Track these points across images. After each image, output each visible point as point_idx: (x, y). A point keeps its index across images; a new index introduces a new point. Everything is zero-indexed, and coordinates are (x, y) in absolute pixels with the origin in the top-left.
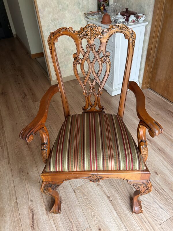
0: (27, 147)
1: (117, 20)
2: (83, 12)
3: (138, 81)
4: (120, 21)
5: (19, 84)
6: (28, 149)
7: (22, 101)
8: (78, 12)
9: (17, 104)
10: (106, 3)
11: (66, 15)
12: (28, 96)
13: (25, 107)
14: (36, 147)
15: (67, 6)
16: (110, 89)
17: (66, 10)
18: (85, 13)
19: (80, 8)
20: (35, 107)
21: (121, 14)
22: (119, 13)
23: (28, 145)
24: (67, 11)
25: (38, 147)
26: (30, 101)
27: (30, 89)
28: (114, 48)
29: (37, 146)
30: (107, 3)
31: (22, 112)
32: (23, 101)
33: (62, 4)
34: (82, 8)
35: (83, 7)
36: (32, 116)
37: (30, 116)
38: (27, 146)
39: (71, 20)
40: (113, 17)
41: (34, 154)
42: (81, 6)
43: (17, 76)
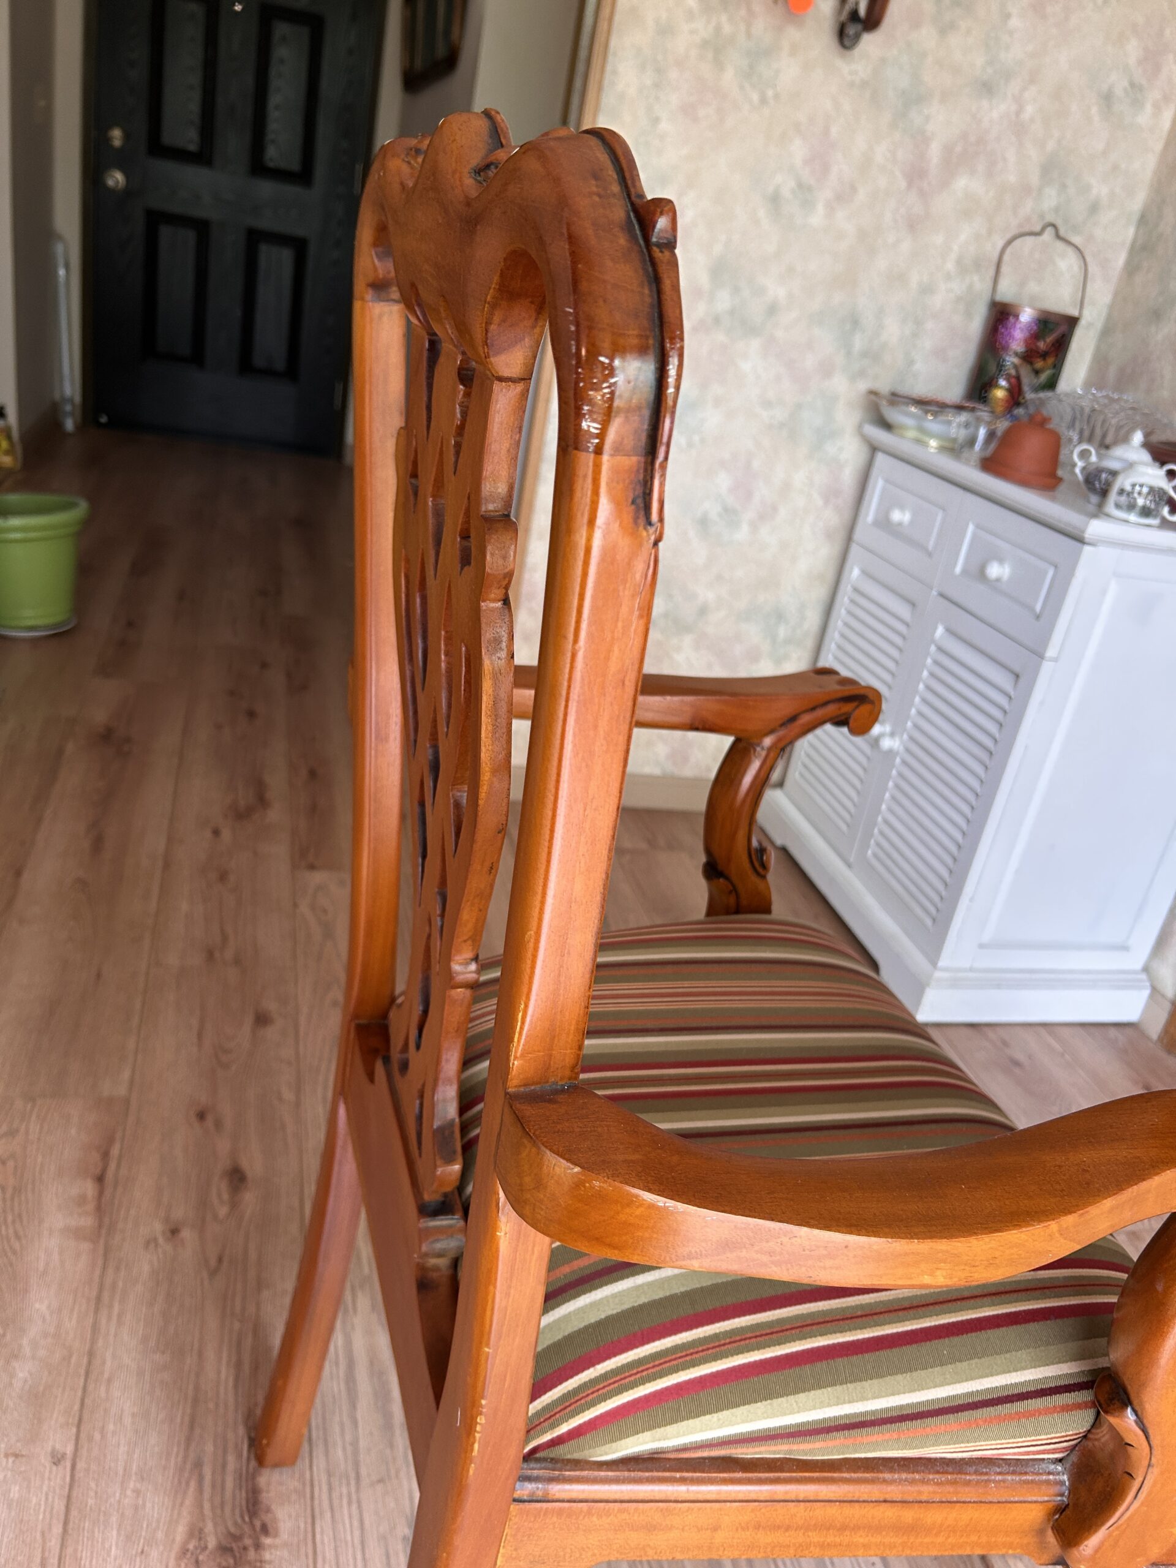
0: (82, 1200)
1: (1114, 474)
2: (863, 386)
3: (1146, 969)
4: (1141, 480)
5: (251, 714)
6: (88, 1222)
7: (216, 832)
8: (826, 370)
9: (170, 840)
10: (1037, 372)
11: (746, 366)
12: (276, 814)
13: (223, 877)
14: (158, 1227)
15: (772, 310)
16: (916, 958)
17: (750, 329)
18: (873, 393)
19: (849, 353)
20: (295, 905)
21: (1147, 445)
22: (1138, 437)
23: (100, 1179)
24: (755, 344)
25: (174, 1232)
26: (279, 851)
27: (313, 774)
28: (1041, 657)
29: (167, 1220)
30: (1044, 377)
31: (184, 906)
32: (226, 834)
33: (736, 290)
34: (865, 354)
35: (872, 355)
36: (237, 961)
37: (229, 954)
38: (89, 1188)
39: (767, 404)
40: (1084, 454)
41: (114, 1286)
42: (858, 343)
43: (264, 666)
